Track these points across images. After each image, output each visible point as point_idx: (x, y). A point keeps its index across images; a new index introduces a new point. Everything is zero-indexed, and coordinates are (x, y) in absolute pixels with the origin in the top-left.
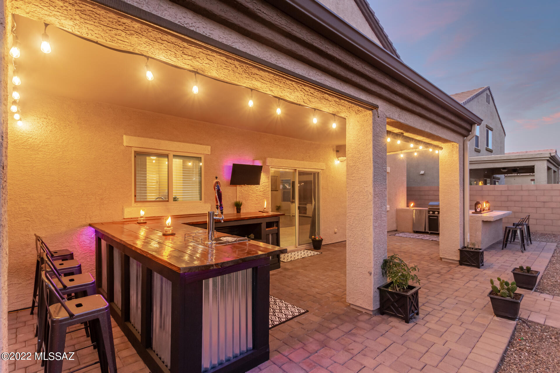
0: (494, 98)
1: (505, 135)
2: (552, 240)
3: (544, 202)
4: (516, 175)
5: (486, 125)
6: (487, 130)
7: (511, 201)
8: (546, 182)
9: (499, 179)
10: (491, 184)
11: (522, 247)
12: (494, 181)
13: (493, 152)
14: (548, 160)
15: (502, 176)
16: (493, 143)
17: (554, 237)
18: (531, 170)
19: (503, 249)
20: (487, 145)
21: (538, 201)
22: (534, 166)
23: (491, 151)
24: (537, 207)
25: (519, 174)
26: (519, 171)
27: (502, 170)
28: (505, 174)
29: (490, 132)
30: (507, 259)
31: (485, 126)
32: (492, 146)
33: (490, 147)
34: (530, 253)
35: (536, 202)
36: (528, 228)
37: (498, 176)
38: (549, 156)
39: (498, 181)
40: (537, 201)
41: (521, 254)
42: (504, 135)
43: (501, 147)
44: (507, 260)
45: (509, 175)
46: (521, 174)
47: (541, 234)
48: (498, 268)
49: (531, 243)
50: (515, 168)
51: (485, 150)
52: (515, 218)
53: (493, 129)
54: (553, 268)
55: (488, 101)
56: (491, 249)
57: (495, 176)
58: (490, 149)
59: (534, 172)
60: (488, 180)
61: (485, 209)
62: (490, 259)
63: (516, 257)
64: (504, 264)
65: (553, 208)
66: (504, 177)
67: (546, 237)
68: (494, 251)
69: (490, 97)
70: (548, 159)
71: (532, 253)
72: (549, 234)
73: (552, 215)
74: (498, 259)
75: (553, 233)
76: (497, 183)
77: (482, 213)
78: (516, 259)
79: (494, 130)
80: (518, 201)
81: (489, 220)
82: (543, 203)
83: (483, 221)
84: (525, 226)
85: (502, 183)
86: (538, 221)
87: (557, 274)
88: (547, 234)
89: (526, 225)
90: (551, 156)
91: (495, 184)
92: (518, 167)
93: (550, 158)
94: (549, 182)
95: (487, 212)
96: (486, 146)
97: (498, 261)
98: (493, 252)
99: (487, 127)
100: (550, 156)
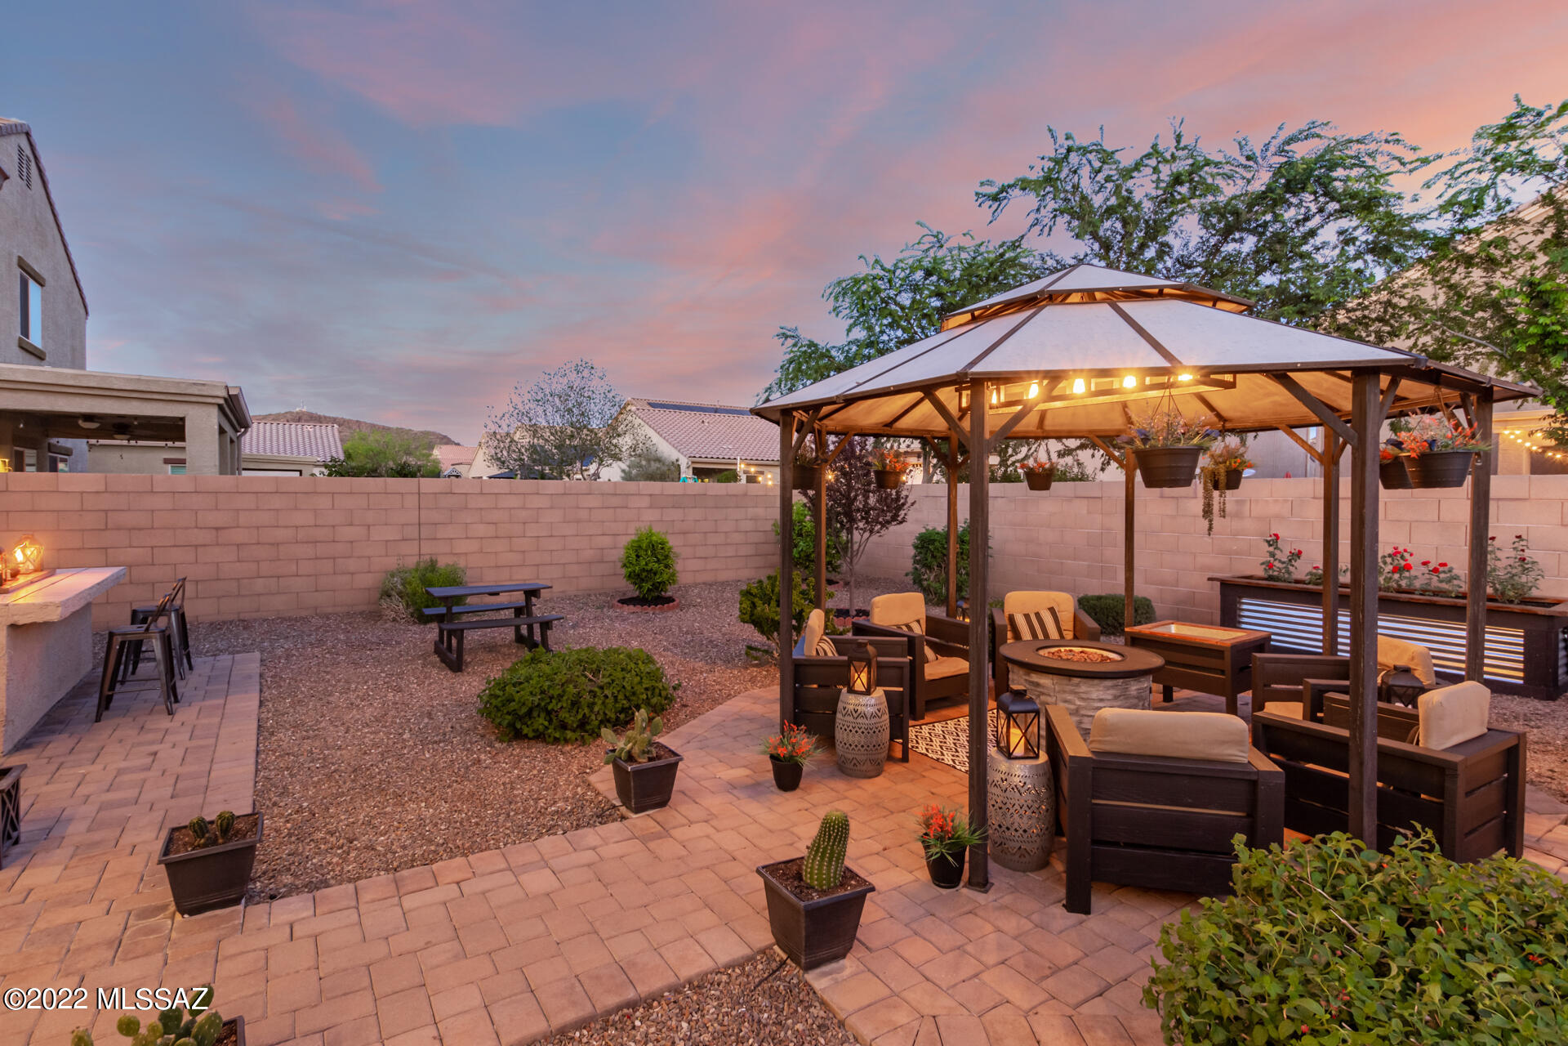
0: (48, 175)
1: (87, 313)
2: (243, 639)
3: (217, 529)
4: (125, 442)
5: (20, 259)
6: (21, 276)
7: (119, 529)
8: (217, 470)
9: (68, 452)
10: (40, 469)
11: (169, 697)
12: (51, 457)
13: (47, 359)
14: (220, 407)
15: (79, 445)
16: (44, 328)
17: (245, 628)
18: (173, 430)
19: (98, 719)
20: (25, 330)
21: (199, 526)
22: (183, 419)
23: (38, 355)
24: (196, 546)
25: (133, 443)
26: (138, 432)
27: (80, 422)
28: (88, 437)
29: (33, 287)
30: (123, 765)
31: (15, 260)
32: (43, 337)
33: (36, 339)
34: (195, 709)
35: (196, 530)
36: (182, 618)
37: (66, 443)
38: (224, 393)
39: (63, 461)
40: (197, 527)
41: (165, 722)
42: (82, 311)
43: (73, 349)
44: (120, 772)
45: (102, 442)
46: (140, 443)
47: (211, 624)
48: (89, 830)
49: (191, 668)
50: (123, 421)
51: (17, 349)
52: (131, 583)
53: (44, 280)
54: (274, 751)
55: (25, 174)
56: (53, 732)
57: (54, 441)
58: (35, 348)
59: (183, 439)
60: (30, 456)
61: (22, 568)
62: (50, 788)
63: (152, 743)
64: (111, 796)
65: (242, 544)
66: (86, 447)
67: (224, 634)
68: (64, 736)
69: (33, 164)
70: (221, 401)
71: (200, 710)
72: (231, 622)
73: (238, 564)
74: (85, 775)
75: (242, 616)
76: (61, 466)
77: (7, 592)
78: (155, 754)
79: (47, 284)
80: (140, 529)
81: (39, 618)
82: (214, 532)
83: (14, 627)
84: (173, 615)
85: (79, 467)
86: (199, 587)
87: (292, 776)
88: (225, 623)
89: (176, 611)
90: (229, 395)
91: (54, 469)
92: (136, 417)
93: (225, 399)
94: (222, 472)
95: (32, 582)
96: (19, 334)
97: (83, 790)
98: (59, 744)
99: (21, 267)
100: (226, 396)
